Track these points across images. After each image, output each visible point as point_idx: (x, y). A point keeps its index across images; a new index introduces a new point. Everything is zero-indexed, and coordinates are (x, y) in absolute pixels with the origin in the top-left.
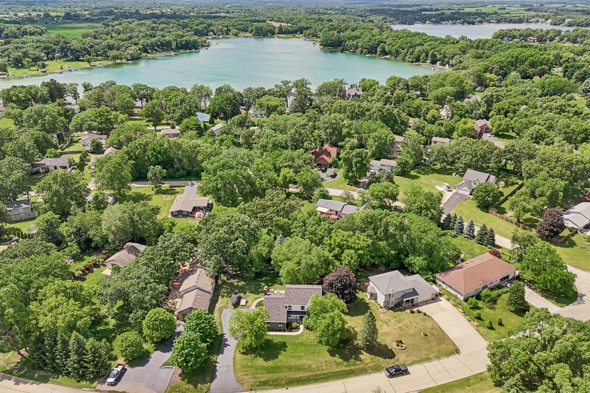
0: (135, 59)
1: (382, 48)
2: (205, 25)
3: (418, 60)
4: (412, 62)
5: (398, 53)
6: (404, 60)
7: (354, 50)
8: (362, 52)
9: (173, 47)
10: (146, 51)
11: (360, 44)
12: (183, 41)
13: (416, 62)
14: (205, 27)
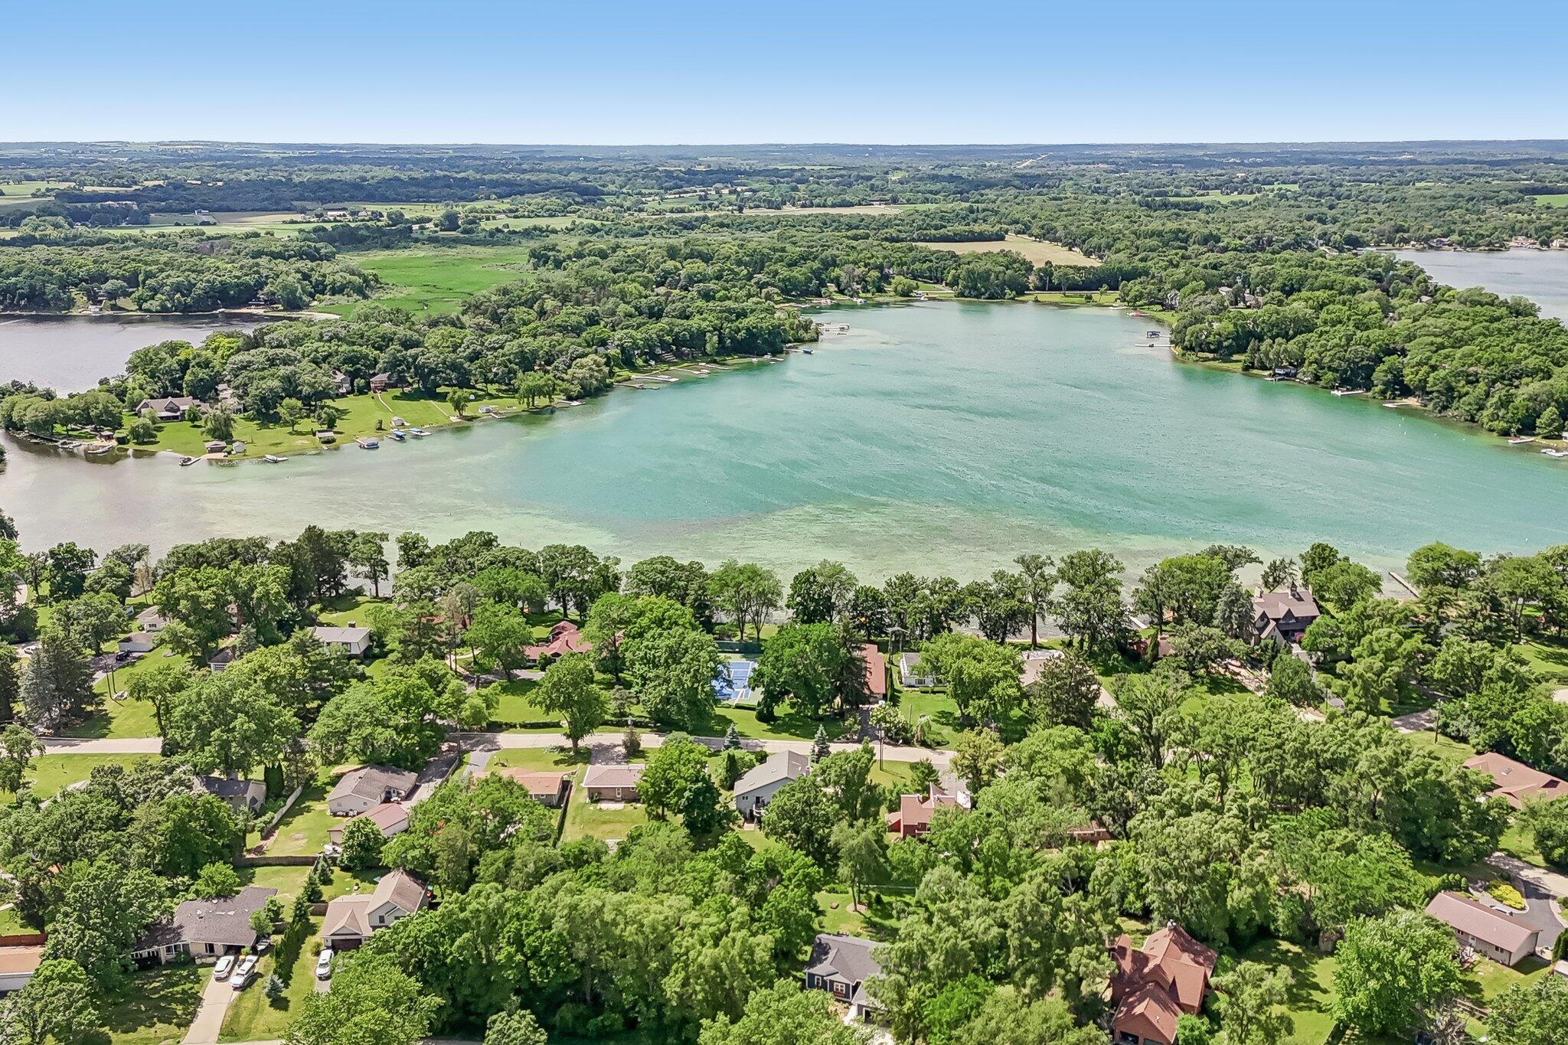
0: (592, 392)
1: (1389, 371)
2: (816, 265)
3: (1528, 426)
4: (1505, 433)
5: (1450, 394)
6: (1473, 420)
7: (1289, 370)
8: (1317, 378)
9: (708, 347)
10: (628, 362)
11: (1311, 354)
12: (738, 330)
13: (1520, 432)
14: (813, 272)
